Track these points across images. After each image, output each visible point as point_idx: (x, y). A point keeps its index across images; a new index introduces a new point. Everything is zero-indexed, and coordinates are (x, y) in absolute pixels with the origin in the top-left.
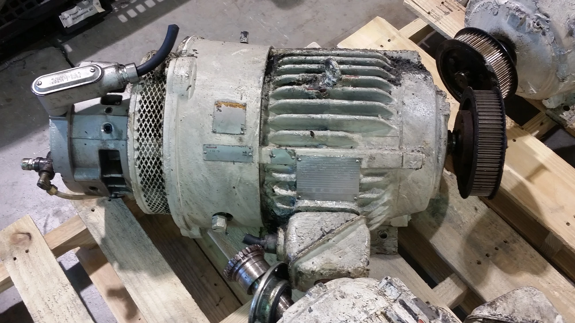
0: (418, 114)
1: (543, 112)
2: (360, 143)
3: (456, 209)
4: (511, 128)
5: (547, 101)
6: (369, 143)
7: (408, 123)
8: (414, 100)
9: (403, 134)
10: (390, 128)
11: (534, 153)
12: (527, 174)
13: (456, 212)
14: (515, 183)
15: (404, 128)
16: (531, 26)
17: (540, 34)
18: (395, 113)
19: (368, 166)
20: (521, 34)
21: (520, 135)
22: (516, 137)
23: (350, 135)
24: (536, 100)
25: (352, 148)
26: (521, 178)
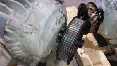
0: (42, 11)
1: (109, 46)
2: (12, 14)
3: (63, 64)
4: (96, 46)
5: (111, 41)
6: (15, 15)
7: (35, 13)
8: (44, 6)
9: (30, 17)
10: (25, 11)
11: (100, 57)
12: (94, 63)
13: (62, 65)
14: (88, 64)
15: (32, 14)
16: (112, 5)
17: (115, 9)
18: (32, 7)
19: (9, 23)
20: (107, 9)
21: (98, 49)
22: (97, 49)
23: (7, 8)
24: (107, 39)
25: (8, 14)
26: (91, 63)
